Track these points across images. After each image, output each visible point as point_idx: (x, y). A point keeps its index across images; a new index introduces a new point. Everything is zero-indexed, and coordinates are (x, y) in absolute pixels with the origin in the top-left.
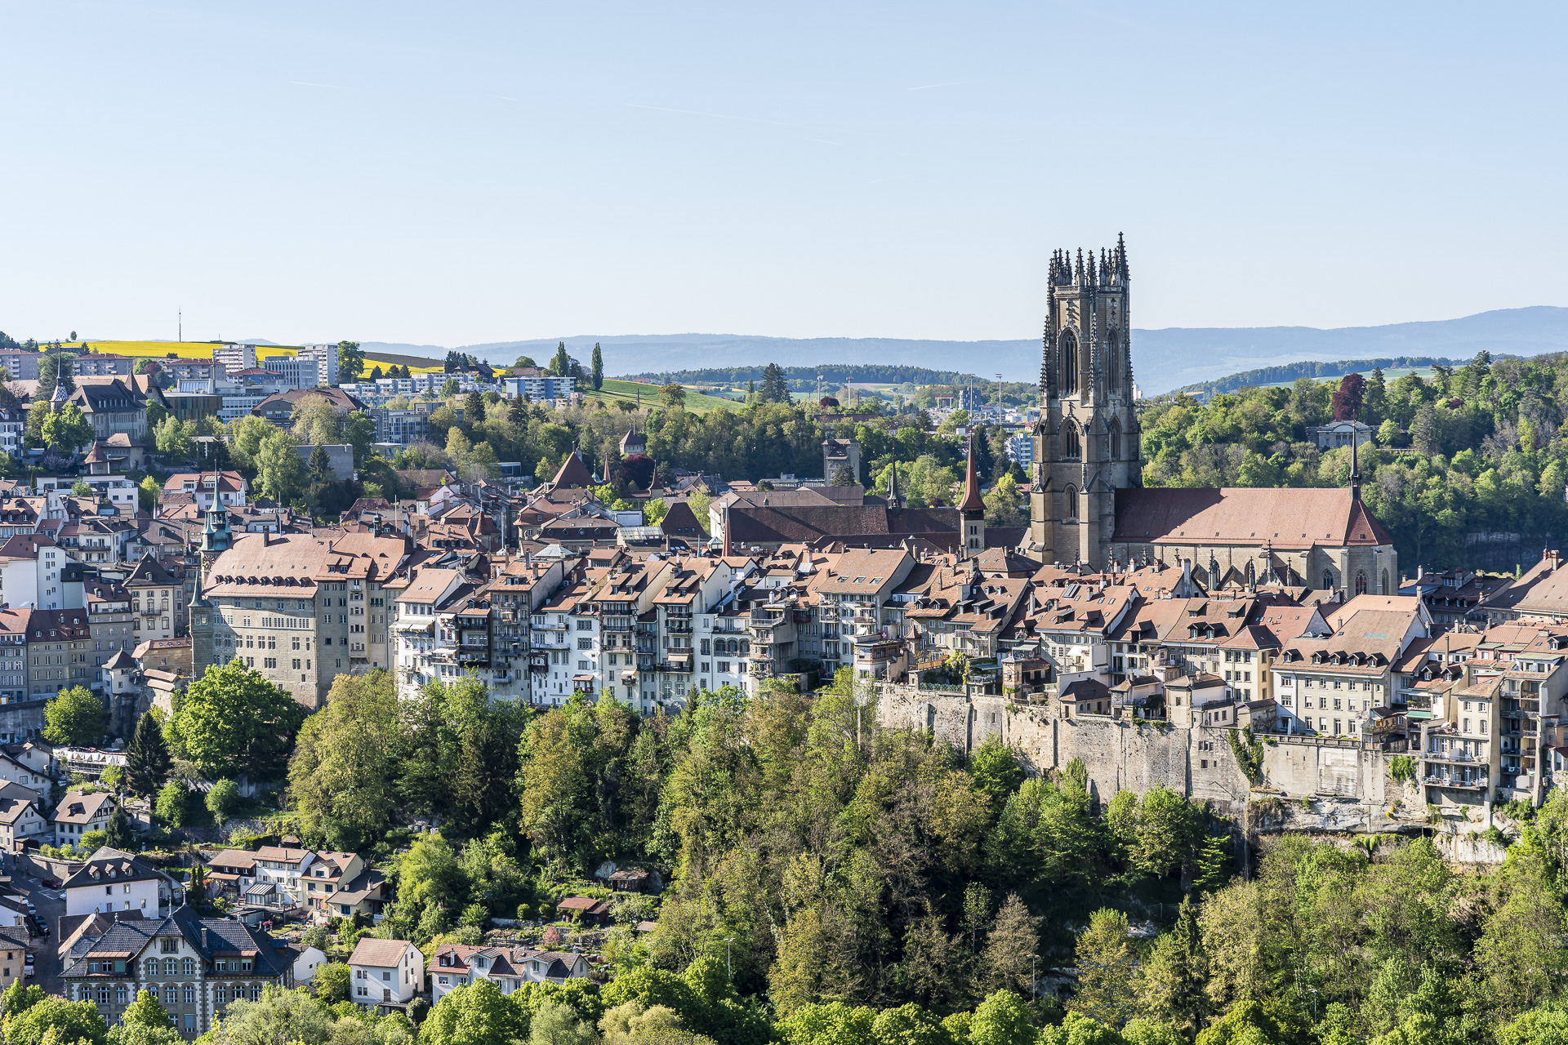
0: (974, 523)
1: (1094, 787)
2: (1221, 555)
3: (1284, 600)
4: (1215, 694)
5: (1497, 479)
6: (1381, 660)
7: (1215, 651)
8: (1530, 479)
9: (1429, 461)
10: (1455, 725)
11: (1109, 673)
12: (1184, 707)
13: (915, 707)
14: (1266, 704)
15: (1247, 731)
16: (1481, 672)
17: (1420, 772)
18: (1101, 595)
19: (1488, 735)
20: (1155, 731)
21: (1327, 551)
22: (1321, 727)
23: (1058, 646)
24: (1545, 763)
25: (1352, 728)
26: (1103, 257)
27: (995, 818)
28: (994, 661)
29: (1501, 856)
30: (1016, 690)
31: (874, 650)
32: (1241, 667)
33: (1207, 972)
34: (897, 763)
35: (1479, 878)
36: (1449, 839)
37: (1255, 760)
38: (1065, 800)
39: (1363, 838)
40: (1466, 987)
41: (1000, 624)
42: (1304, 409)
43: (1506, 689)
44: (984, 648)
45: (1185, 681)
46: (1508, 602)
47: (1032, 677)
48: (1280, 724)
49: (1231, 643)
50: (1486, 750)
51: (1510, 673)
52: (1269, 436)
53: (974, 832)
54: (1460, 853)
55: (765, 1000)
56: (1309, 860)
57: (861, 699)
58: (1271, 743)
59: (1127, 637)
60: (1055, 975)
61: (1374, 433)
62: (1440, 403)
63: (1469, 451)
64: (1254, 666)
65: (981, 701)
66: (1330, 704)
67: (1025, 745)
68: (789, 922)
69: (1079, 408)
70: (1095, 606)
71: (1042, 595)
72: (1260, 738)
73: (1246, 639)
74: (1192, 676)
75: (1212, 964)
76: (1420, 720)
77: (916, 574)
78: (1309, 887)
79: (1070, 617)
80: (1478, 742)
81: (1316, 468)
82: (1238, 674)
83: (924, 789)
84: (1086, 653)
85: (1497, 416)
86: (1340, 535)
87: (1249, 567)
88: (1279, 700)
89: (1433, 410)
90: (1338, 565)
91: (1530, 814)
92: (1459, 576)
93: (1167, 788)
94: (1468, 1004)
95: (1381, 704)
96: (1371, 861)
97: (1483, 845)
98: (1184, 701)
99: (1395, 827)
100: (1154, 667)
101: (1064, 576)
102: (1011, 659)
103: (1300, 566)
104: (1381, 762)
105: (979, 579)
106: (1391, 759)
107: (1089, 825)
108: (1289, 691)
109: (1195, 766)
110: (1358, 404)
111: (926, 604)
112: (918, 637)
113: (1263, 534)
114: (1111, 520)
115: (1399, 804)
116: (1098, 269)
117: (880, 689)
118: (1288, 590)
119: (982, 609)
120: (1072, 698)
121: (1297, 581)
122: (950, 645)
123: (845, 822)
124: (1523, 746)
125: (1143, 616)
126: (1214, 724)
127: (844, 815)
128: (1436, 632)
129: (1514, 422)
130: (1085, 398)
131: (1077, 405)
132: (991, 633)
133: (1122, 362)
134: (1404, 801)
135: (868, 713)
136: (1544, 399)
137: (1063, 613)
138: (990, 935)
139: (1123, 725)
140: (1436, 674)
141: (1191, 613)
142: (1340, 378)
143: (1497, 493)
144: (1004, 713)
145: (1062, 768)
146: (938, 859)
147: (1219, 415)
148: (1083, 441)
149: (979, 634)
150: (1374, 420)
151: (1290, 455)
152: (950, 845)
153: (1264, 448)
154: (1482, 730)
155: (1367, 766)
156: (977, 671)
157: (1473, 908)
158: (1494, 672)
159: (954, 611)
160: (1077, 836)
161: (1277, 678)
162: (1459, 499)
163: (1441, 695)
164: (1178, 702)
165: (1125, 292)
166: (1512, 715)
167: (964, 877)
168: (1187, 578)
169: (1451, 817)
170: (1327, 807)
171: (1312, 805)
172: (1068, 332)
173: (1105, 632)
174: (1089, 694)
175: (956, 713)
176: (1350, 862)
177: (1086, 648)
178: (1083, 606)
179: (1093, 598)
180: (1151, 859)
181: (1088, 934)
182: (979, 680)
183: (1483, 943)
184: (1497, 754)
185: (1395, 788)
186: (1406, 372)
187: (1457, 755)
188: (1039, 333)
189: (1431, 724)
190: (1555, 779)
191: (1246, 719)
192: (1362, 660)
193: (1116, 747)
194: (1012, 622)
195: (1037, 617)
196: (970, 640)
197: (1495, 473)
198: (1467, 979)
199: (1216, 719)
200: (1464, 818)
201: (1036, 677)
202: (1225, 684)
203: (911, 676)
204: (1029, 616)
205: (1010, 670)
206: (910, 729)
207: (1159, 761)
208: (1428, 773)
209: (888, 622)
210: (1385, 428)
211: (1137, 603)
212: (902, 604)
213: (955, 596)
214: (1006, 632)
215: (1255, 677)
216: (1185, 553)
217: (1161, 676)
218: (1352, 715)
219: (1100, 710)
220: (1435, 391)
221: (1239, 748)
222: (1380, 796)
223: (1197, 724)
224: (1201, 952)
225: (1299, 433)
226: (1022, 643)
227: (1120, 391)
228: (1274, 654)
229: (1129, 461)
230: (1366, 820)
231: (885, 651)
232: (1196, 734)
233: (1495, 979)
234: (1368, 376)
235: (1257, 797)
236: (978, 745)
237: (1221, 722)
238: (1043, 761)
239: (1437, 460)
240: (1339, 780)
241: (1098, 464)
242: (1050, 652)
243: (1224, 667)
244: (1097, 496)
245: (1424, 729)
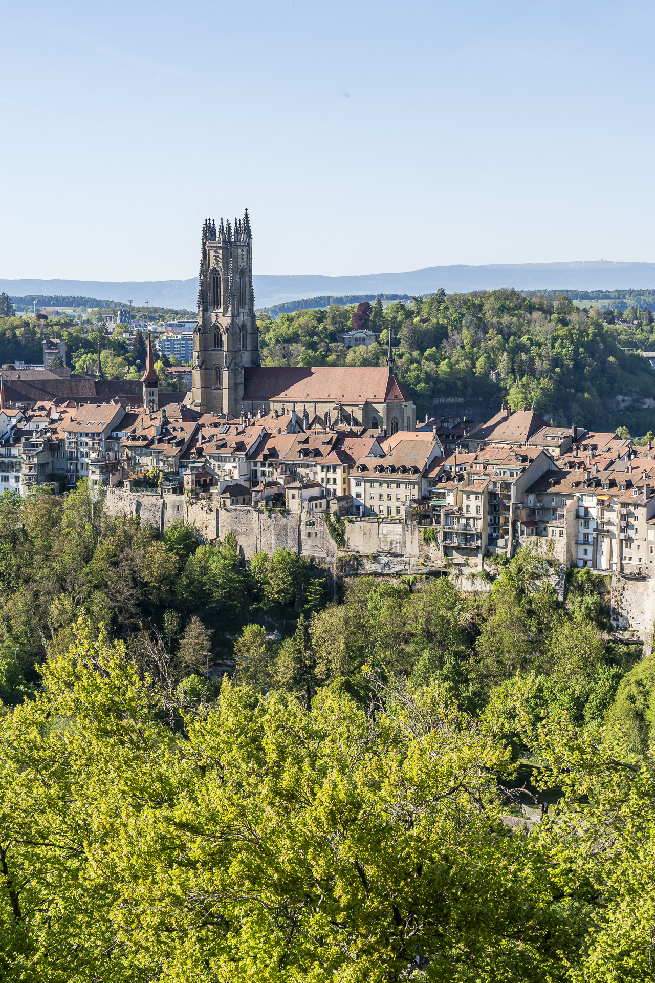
0: (151, 389)
1: (241, 550)
2: (310, 408)
3: (352, 434)
4: (315, 492)
5: (451, 366)
6: (416, 470)
7: (315, 466)
8: (470, 366)
9: (411, 355)
10: (460, 509)
11: (249, 480)
12: (297, 500)
13: (128, 502)
14: (346, 498)
15: (335, 514)
16: (476, 477)
17: (440, 537)
18: (243, 432)
19: (481, 515)
20: (279, 515)
21: (374, 405)
22: (380, 511)
23: (217, 464)
24: (515, 531)
25: (398, 512)
26: (236, 223)
27: (181, 570)
28: (177, 473)
29: (488, 587)
30: (192, 491)
31: (102, 467)
32: (331, 475)
33: (315, 661)
34: (119, 536)
35: (475, 600)
36: (457, 577)
37: (340, 532)
38: (225, 558)
39: (406, 578)
40: (471, 665)
41: (181, 450)
42: (336, 323)
43: (491, 487)
44: (171, 465)
45: (297, 484)
46: (481, 437)
47: (202, 483)
48: (354, 510)
49: (325, 461)
50: (480, 523)
51: (493, 478)
52: (315, 339)
53: (167, 579)
54: (464, 586)
55: (39, 686)
56: (375, 592)
57: (94, 497)
58: (350, 521)
59: (260, 458)
60: (219, 665)
61: (377, 338)
62: (417, 320)
63: (434, 349)
64: (339, 474)
65: (170, 498)
66: (385, 497)
67: (198, 525)
68: (54, 637)
69: (222, 318)
70: (240, 438)
71: (207, 432)
72: (344, 518)
73: (333, 458)
74: (301, 481)
75: (318, 655)
76: (440, 506)
77: (126, 420)
78: (376, 608)
79: (224, 446)
80: (475, 519)
81: (344, 358)
82: (329, 480)
83: (137, 553)
84: (235, 468)
85: (449, 328)
86: (382, 395)
87: (328, 415)
88: (354, 495)
89: (413, 324)
90: (381, 414)
91: (506, 562)
92: (451, 420)
93: (287, 550)
94: (472, 675)
95: (416, 497)
96: (412, 591)
97: (478, 581)
98: (297, 496)
99: (425, 571)
100: (277, 476)
101: (217, 421)
102: (189, 472)
103: (359, 415)
104: (416, 532)
105: (166, 423)
106: (423, 530)
107: (239, 573)
108: (360, 490)
109: (304, 536)
111: (134, 438)
112: (129, 459)
113: (336, 394)
114: (242, 386)
115: (428, 557)
116: (233, 231)
117: (106, 491)
118: (353, 429)
119: (169, 441)
120: (228, 495)
121: (358, 424)
122: (149, 464)
123: (87, 574)
124: (502, 521)
125: (270, 444)
126: (315, 510)
127: (86, 570)
128: (448, 453)
129: (460, 332)
130: (226, 311)
131: (221, 315)
132: (175, 456)
133: (248, 290)
134: (430, 555)
135: (98, 506)
136: (477, 318)
137: (220, 443)
138: (181, 642)
139: (260, 512)
140: (449, 479)
141: (299, 442)
143: (451, 374)
144: (185, 506)
145: (221, 538)
146: (146, 595)
147: (285, 326)
148: (225, 338)
149: (167, 456)
150: (377, 330)
151: (329, 351)
152: (154, 587)
153: (313, 346)
154: (477, 512)
155: (408, 534)
156: (167, 479)
157: (472, 619)
158: (483, 477)
159: (152, 442)
160: (231, 580)
161: (353, 482)
162: (429, 377)
163: (452, 491)
164: (293, 497)
165: (249, 245)
166: (495, 502)
167: (163, 607)
168: (293, 422)
169: (458, 564)
170: (384, 559)
171: (375, 559)
172: (215, 270)
173: (246, 455)
174: (237, 493)
175: (154, 506)
176: (399, 592)
177: (235, 465)
178: (232, 439)
179: (239, 434)
180: (277, 593)
181: (241, 640)
182: (169, 485)
183: (481, 639)
184: (486, 526)
185: (425, 547)
187: (462, 527)
189: (447, 508)
190: (520, 540)
191: (334, 507)
192: (405, 470)
193: (255, 526)
194: (188, 449)
195: (203, 446)
196: (162, 460)
197: (450, 362)
198: (472, 661)
199: (316, 507)
200: (466, 565)
201: (204, 483)
202: (320, 486)
203: (125, 483)
204: (199, 445)
205: (188, 479)
206: (125, 516)
207: (281, 534)
208: (445, 538)
209: (110, 450)
210: (384, 334)
211: (266, 437)
212: (119, 438)
213: (152, 433)
214: (185, 455)
215: (339, 481)
216: (289, 406)
217: (281, 481)
218: (399, 504)
219: (244, 503)
220: (413, 312)
221: (331, 525)
222: (416, 552)
223: (305, 510)
224: (312, 650)
225: (333, 337)
226: (194, 462)
227: (247, 307)
228: (351, 467)
229: (252, 351)
230: (407, 567)
231: (109, 468)
232: (304, 517)
233: (488, 660)
235: (341, 554)
236: (168, 525)
237: (319, 509)
238: (210, 535)
239: (416, 354)
240: (391, 543)
241: (234, 352)
242: (212, 467)
243: (320, 476)
244: (234, 372)
245: (443, 511)
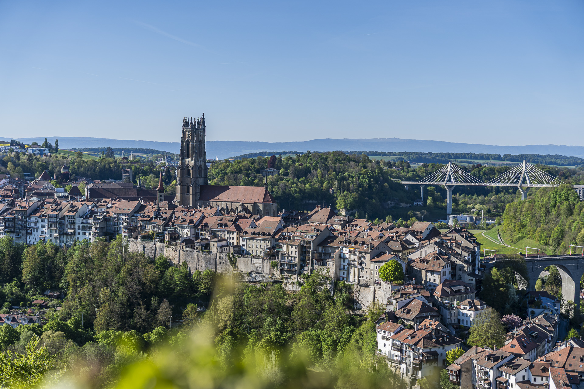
0: (161, 194)
1: (189, 269)
2: (229, 205)
3: (245, 217)
4: (224, 243)
5: (311, 186)
6: (269, 234)
7: (225, 231)
8: (320, 186)
9: (293, 180)
10: (289, 253)
11: (195, 237)
12: (215, 247)
13: (139, 246)
14: (238, 246)
15: (232, 254)
16: (296, 238)
17: (279, 265)
18: (193, 215)
19: (297, 255)
20: (207, 254)
21: (258, 204)
22: (253, 253)
23: (181, 229)
24: (312, 263)
25: (261, 253)
26: (198, 121)
27: (161, 278)
28: (163, 233)
29: (300, 289)
30: (169, 241)
31: (128, 229)
32: (231, 236)
33: (219, 321)
34: (134, 262)
35: (294, 295)
36: (286, 284)
37: (234, 262)
38: (181, 273)
39: (263, 284)
40: (289, 325)
41: (165, 223)
42: (260, 165)
43: (302, 243)
44: (160, 229)
45: (216, 239)
46: (306, 219)
47: (173, 238)
48: (242, 252)
49: (229, 229)
50: (297, 259)
51: (304, 239)
52: (249, 172)
53: (155, 282)
54: (289, 288)
55: (93, 330)
56: (248, 290)
57: (124, 244)
58: (239, 257)
59: (200, 227)
60: (177, 322)
61: (279, 172)
62: (297, 164)
63: (304, 178)
64: (235, 236)
65: (159, 244)
66: (255, 246)
67: (170, 257)
68: (100, 307)
69: (190, 162)
70: (191, 218)
71: (177, 215)
72: (236, 255)
73: (233, 228)
74: (218, 238)
75: (220, 319)
76: (279, 251)
77: (141, 208)
78: (248, 297)
79: (184, 221)
80: (295, 257)
81: (262, 181)
82: (230, 238)
83: (141, 269)
84: (189, 231)
85: (312, 168)
86: (261, 200)
87: (237, 208)
88: (241, 245)
89: (295, 166)
90: (261, 208)
91: (308, 277)
92: (294, 212)
93: (210, 269)
94: (289, 329)
95: (269, 247)
96: (265, 290)
97: (295, 286)
98: (215, 245)
99: (272, 281)
100: (208, 236)
101: (184, 209)
102: (167, 232)
103: (251, 208)
104: (268, 262)
105: (159, 210)
106: (271, 262)
107: (188, 280)
108: (245, 243)
109: (218, 264)
110: (274, 164)
111: (144, 217)
112: (141, 226)
113: (241, 198)
114: (198, 194)
115: (273, 274)
116: (196, 123)
117: (130, 241)
118: (246, 215)
119: (160, 218)
120: (184, 244)
121: (249, 212)
122: (150, 229)
123: (118, 279)
124: (307, 259)
125: (205, 221)
126: (223, 251)
127: (118, 277)
128: (285, 227)
129: (316, 170)
130: (192, 160)
131: (190, 161)
132: (162, 225)
133: (203, 150)
134: (274, 273)
135: (126, 247)
136: (325, 164)
137: (182, 220)
138: (158, 311)
139: (198, 252)
140: (284, 239)
141: (218, 220)
142: (270, 157)
143: (311, 190)
144: (165, 248)
145: (181, 264)
146: (145, 290)
147: (236, 166)
148: (191, 171)
149: (159, 225)
150: (279, 168)
151: (255, 178)
152: (148, 285)
153: (248, 175)
154: (296, 254)
155: (265, 264)
156: (157, 236)
157: (292, 303)
158: (299, 238)
159: (152, 219)
160: (184, 283)
161: (241, 239)
162: (301, 191)
163: (285, 244)
164: (214, 245)
165: (204, 130)
166: (304, 250)
167: (152, 294)
168: (218, 211)
169: (287, 278)
170: (254, 275)
171: (249, 275)
172: (188, 141)
173: (194, 225)
174: (189, 243)
175: (151, 248)
176: (259, 290)
177: (189, 230)
178: (188, 218)
179: (191, 216)
180: (205, 289)
181: (186, 311)
182: (158, 239)
183: (294, 312)
184: (300, 261)
185: (272, 270)
186: (288, 155)
187: (289, 261)
188: (179, 141)
189: (282, 252)
190: (315, 268)
191: (232, 250)
192: (264, 234)
193: (196, 258)
194: (167, 222)
195: (175, 221)
196: (156, 227)
197: (311, 184)
198: (289, 322)
199: (224, 250)
200: (290, 278)
201: (174, 237)
202: (227, 240)
203: (139, 237)
204: (173, 220)
205: (167, 236)
206: (138, 252)
207: (208, 262)
208: (281, 266)
209: (133, 222)
210: (282, 170)
211: (203, 217)
212: (137, 216)
213: (152, 214)
214: (166, 225)
215: (235, 239)
216: (219, 204)
217: (209, 238)
218: (261, 250)
219: (192, 247)
220: (296, 161)
221: (230, 259)
222: (268, 272)
223: (219, 252)
224: (218, 316)
225: (258, 171)
226: (171, 228)
227: (202, 158)
228: (241, 232)
229: (204, 178)
230: (264, 279)
231: (132, 230)
232: (218, 254)
233: (297, 323)
234: (277, 156)
235: (235, 272)
236: (157, 257)
237: (225, 251)
238: (176, 262)
239: (295, 180)
240: (257, 267)
241: (195, 178)
242: (179, 231)
243: (227, 236)
244: (195, 188)
245: (280, 253)
